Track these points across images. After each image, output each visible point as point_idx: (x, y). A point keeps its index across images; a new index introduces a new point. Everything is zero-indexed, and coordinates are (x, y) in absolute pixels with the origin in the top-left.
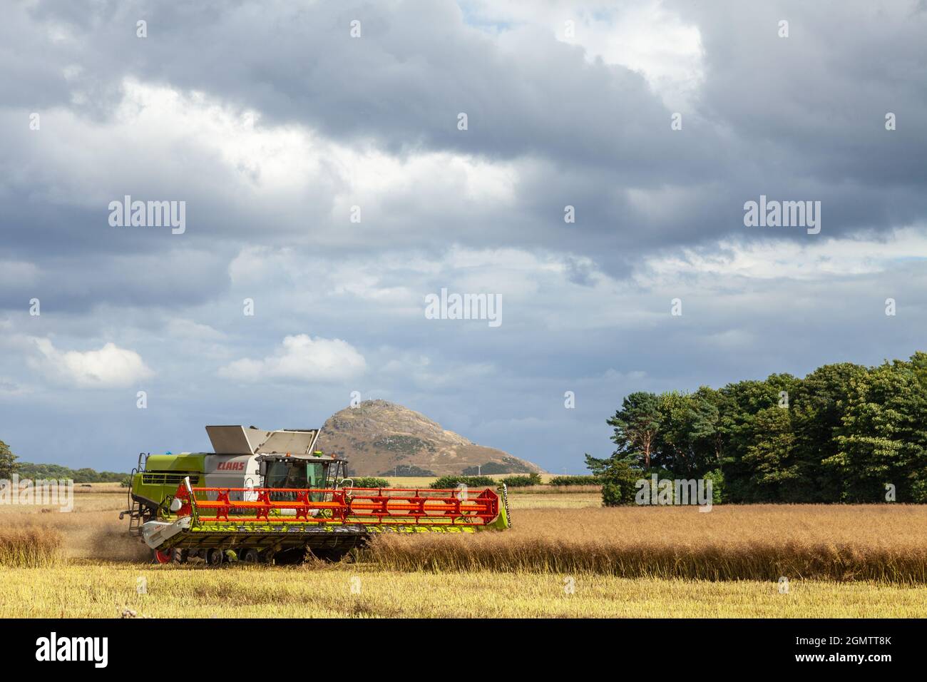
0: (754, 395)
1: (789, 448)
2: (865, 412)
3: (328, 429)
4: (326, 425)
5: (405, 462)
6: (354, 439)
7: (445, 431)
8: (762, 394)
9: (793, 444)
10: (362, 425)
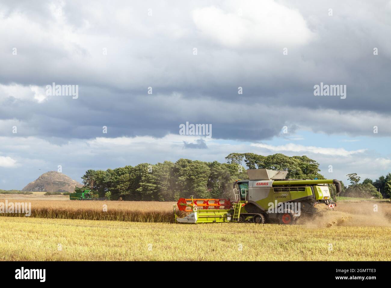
0: (120, 171)
1: (128, 186)
2: (148, 176)
3: (40, 179)
4: (39, 178)
5: (61, 189)
6: (47, 182)
7: (73, 180)
8: (123, 171)
9: (129, 185)
10: (49, 178)
